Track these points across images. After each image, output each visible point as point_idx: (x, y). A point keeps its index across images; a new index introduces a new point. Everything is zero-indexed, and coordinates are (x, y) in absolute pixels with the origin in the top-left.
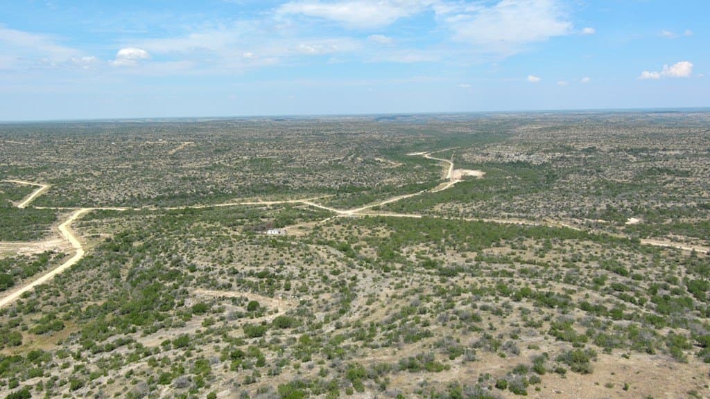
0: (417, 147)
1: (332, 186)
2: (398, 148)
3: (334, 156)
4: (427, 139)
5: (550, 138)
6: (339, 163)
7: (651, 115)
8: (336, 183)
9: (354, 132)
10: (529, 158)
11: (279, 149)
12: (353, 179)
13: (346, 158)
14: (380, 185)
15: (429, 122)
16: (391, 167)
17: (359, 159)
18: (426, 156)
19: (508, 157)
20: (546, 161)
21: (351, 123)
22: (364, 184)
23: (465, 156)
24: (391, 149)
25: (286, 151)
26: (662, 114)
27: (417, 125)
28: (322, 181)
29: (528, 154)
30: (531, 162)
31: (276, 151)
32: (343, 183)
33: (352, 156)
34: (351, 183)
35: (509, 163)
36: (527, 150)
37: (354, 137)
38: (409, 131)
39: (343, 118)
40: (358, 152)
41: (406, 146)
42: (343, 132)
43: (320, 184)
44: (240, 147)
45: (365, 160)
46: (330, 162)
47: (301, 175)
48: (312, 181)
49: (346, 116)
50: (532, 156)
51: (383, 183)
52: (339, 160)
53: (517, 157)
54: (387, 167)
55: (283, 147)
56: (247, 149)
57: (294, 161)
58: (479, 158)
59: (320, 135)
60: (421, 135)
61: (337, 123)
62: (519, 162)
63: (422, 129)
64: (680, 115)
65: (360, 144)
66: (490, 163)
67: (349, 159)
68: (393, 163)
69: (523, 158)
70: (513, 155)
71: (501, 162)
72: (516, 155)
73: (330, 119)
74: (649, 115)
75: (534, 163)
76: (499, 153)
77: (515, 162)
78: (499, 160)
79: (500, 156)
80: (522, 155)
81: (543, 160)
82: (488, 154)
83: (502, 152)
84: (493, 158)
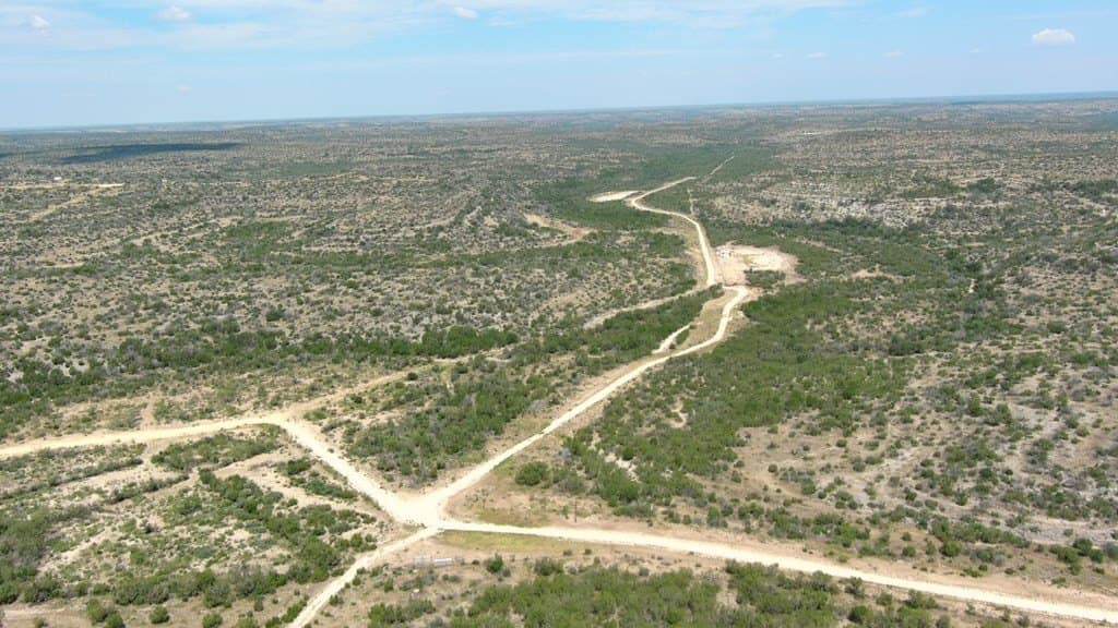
0: (609, 181)
1: (404, 328)
2: (572, 184)
3: (430, 217)
4: (624, 159)
5: (858, 156)
6: (441, 235)
7: (977, 107)
8: (416, 321)
9: (486, 148)
10: (872, 212)
11: (309, 197)
12: (464, 303)
13: (458, 222)
14: (541, 320)
15: (617, 126)
16: (564, 244)
17: (490, 221)
18: (634, 203)
19: (823, 209)
20: (916, 219)
21: (483, 129)
22: (497, 317)
23: (719, 202)
24: (559, 186)
25: (325, 202)
26: (995, 106)
27: (599, 131)
28: (377, 313)
29: (871, 202)
30: (880, 220)
31: (302, 203)
32: (436, 318)
33: (474, 213)
34: (460, 317)
35: (829, 222)
36: (864, 192)
37: (486, 156)
38: (590, 144)
39: (470, 120)
40: (490, 202)
41: (587, 177)
42: (464, 147)
43: (370, 324)
44: (225, 193)
45: (503, 225)
46: (420, 234)
47: (326, 286)
48: (350, 311)
49: (477, 116)
50: (879, 207)
51: (550, 312)
52: (441, 228)
53: (845, 210)
54: (554, 244)
55: (321, 192)
56: (240, 197)
57: (331, 232)
58: (754, 211)
59: (423, 153)
60: (613, 153)
61: (458, 129)
62: (849, 221)
63: (609, 139)
64: (1023, 107)
65: (494, 180)
66: (782, 223)
67: (466, 223)
68: (569, 230)
69: (858, 211)
70: (834, 204)
71: (808, 222)
72: (840, 204)
73: (449, 121)
74: (973, 107)
75: (888, 224)
76: (799, 198)
77: (841, 221)
78: (802, 216)
79: (803, 206)
80: (854, 204)
81: (908, 217)
82: (773, 202)
83: (807, 197)
84: (789, 210)
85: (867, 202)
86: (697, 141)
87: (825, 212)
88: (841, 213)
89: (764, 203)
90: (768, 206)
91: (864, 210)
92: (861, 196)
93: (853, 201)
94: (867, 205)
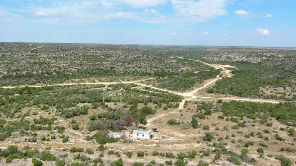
1: (148, 71)
3: (136, 55)
4: (170, 52)
12: (161, 67)
17: (150, 57)
18: (181, 58)
30: (251, 61)
35: (237, 62)
43: (139, 70)
44: (77, 49)
50: (250, 58)
51: (183, 70)
53: (241, 59)
56: (81, 50)
57: (111, 56)
58: (216, 59)
60: (167, 50)
69: (244, 59)
70: (238, 58)
71: (231, 61)
75: (253, 62)
76: (228, 56)
77: (240, 61)
78: (229, 60)
79: (229, 58)
80: (243, 58)
81: (258, 61)
82: (221, 57)
83: (230, 56)
84: (225, 59)
85: (246, 57)
86: (186, 50)
87: (235, 59)
88: (240, 60)
89: (218, 57)
90: (219, 58)
91: (246, 59)
92: (245, 56)
93: (242, 57)
94: (246, 58)
